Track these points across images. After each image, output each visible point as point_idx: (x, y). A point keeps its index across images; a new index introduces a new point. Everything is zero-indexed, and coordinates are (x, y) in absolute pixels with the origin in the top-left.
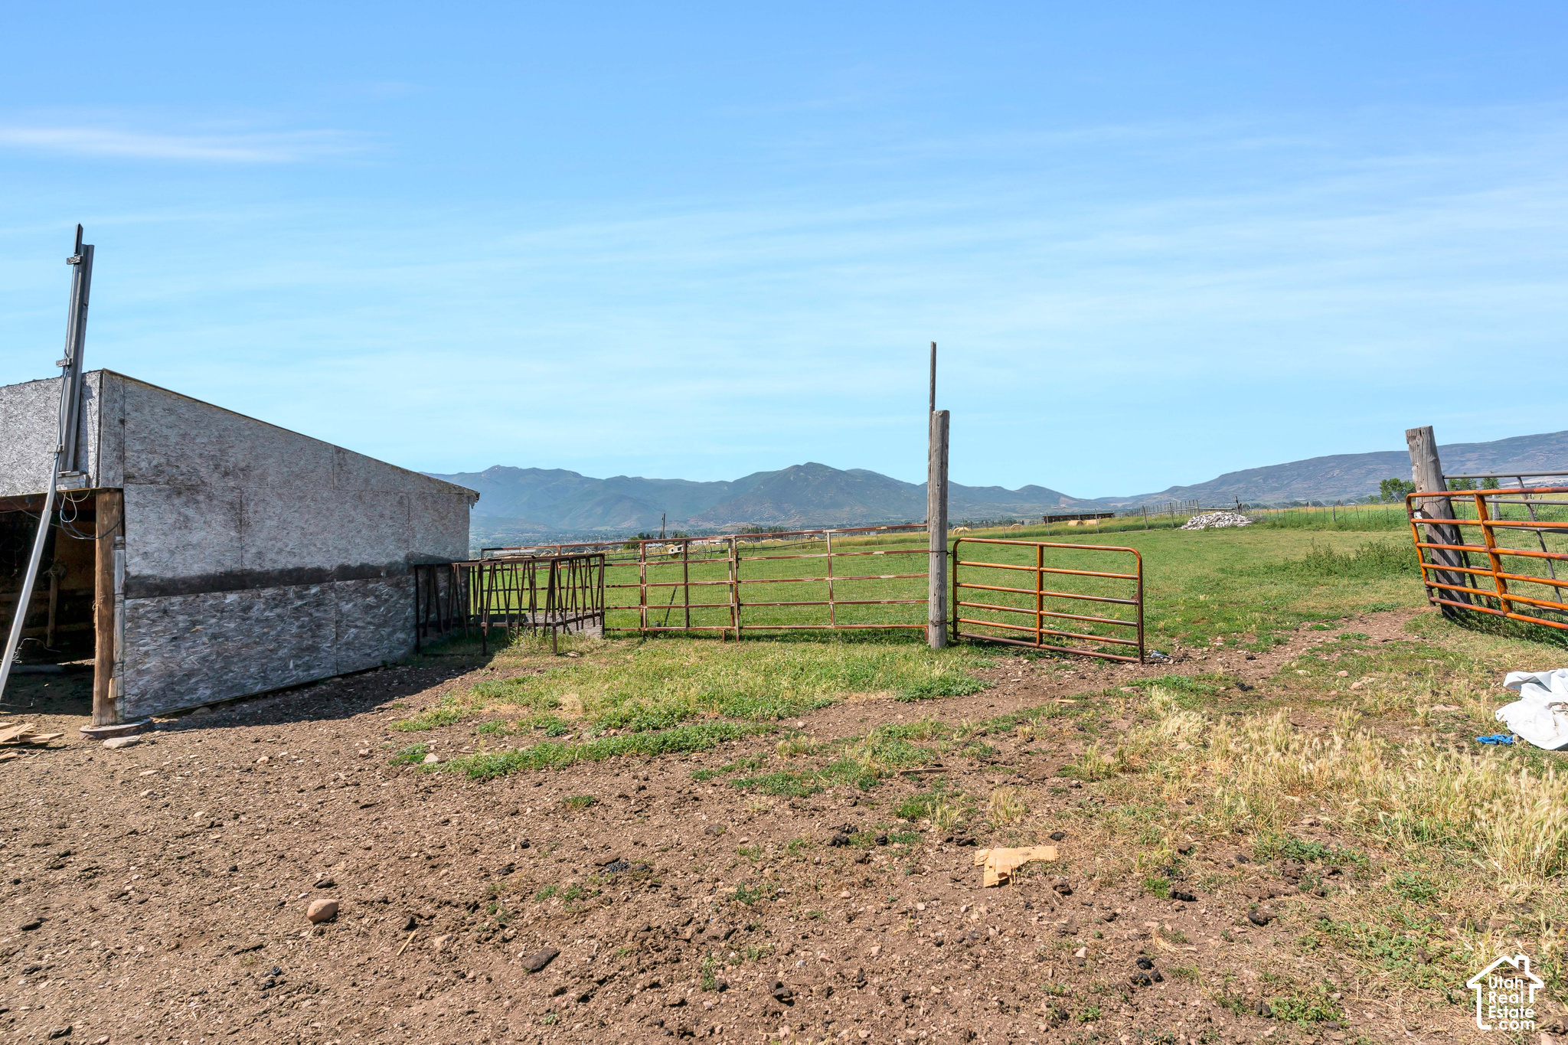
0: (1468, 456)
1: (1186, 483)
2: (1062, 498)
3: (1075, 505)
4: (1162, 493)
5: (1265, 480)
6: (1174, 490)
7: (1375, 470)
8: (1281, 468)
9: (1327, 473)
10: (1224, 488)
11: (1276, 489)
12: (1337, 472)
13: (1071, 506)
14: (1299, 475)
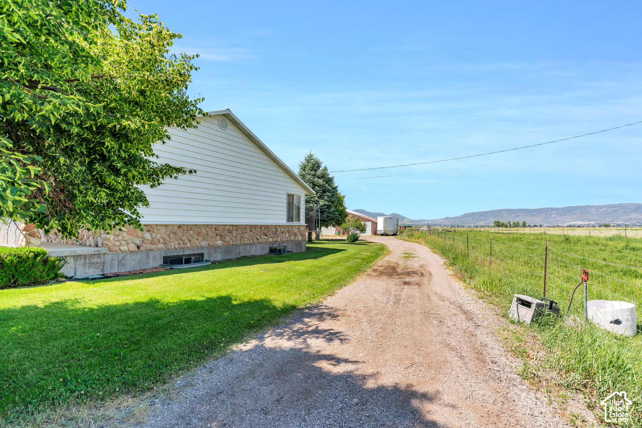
0: (553, 212)
1: (451, 216)
2: (405, 219)
3: (410, 222)
4: (442, 219)
5: (480, 217)
6: (447, 218)
7: (519, 215)
8: (486, 212)
9: (502, 215)
10: (465, 219)
11: (484, 220)
12: (506, 215)
13: (408, 222)
14: (492, 215)
